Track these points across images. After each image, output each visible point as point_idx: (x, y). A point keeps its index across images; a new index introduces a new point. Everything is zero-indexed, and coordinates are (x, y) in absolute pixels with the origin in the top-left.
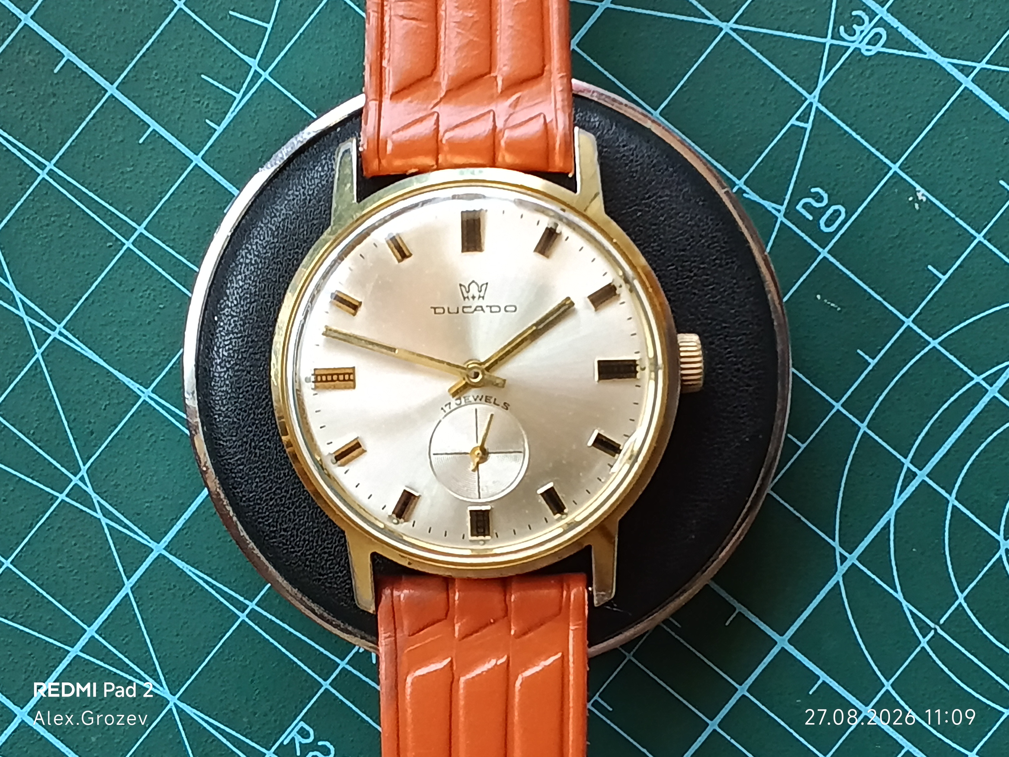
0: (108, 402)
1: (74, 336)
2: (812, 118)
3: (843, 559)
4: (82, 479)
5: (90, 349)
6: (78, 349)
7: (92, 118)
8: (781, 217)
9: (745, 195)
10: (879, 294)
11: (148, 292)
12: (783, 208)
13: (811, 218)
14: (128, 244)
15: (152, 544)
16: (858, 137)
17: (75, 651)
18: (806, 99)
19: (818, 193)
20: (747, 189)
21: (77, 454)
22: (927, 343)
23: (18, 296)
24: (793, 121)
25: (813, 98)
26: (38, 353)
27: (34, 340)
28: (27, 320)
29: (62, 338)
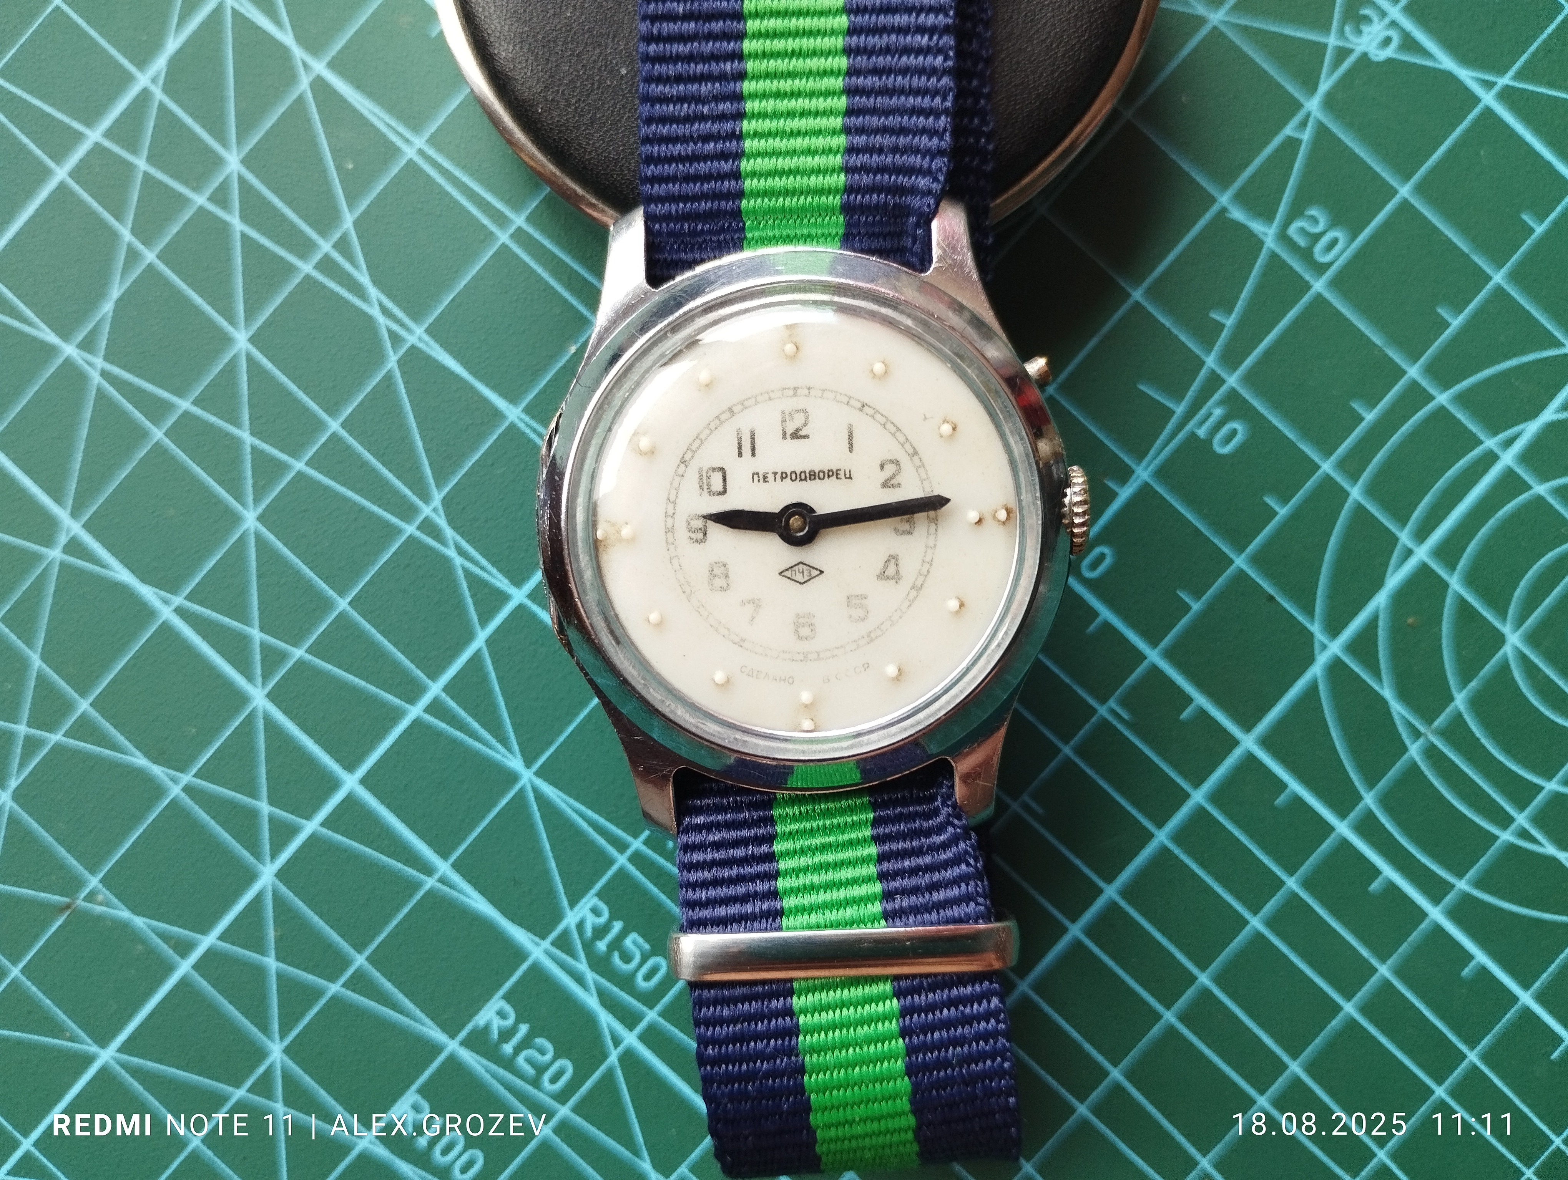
0: (470, 422)
1: (437, 341)
2: (1309, 128)
3: (1324, 647)
4: (435, 510)
6: (441, 358)
8: (1269, 242)
9: (1227, 215)
10: (1381, 337)
12: (1272, 231)
13: (1303, 243)
14: (504, 238)
15: (511, 590)
17: (415, 711)
18: (1303, 106)
19: (1313, 216)
20: (1231, 207)
21: (431, 481)
22: (1433, 398)
23: (373, 292)
24: (1289, 130)
25: (1313, 105)
26: (392, 361)
27: (388, 344)
28: (382, 320)
29: (421, 345)
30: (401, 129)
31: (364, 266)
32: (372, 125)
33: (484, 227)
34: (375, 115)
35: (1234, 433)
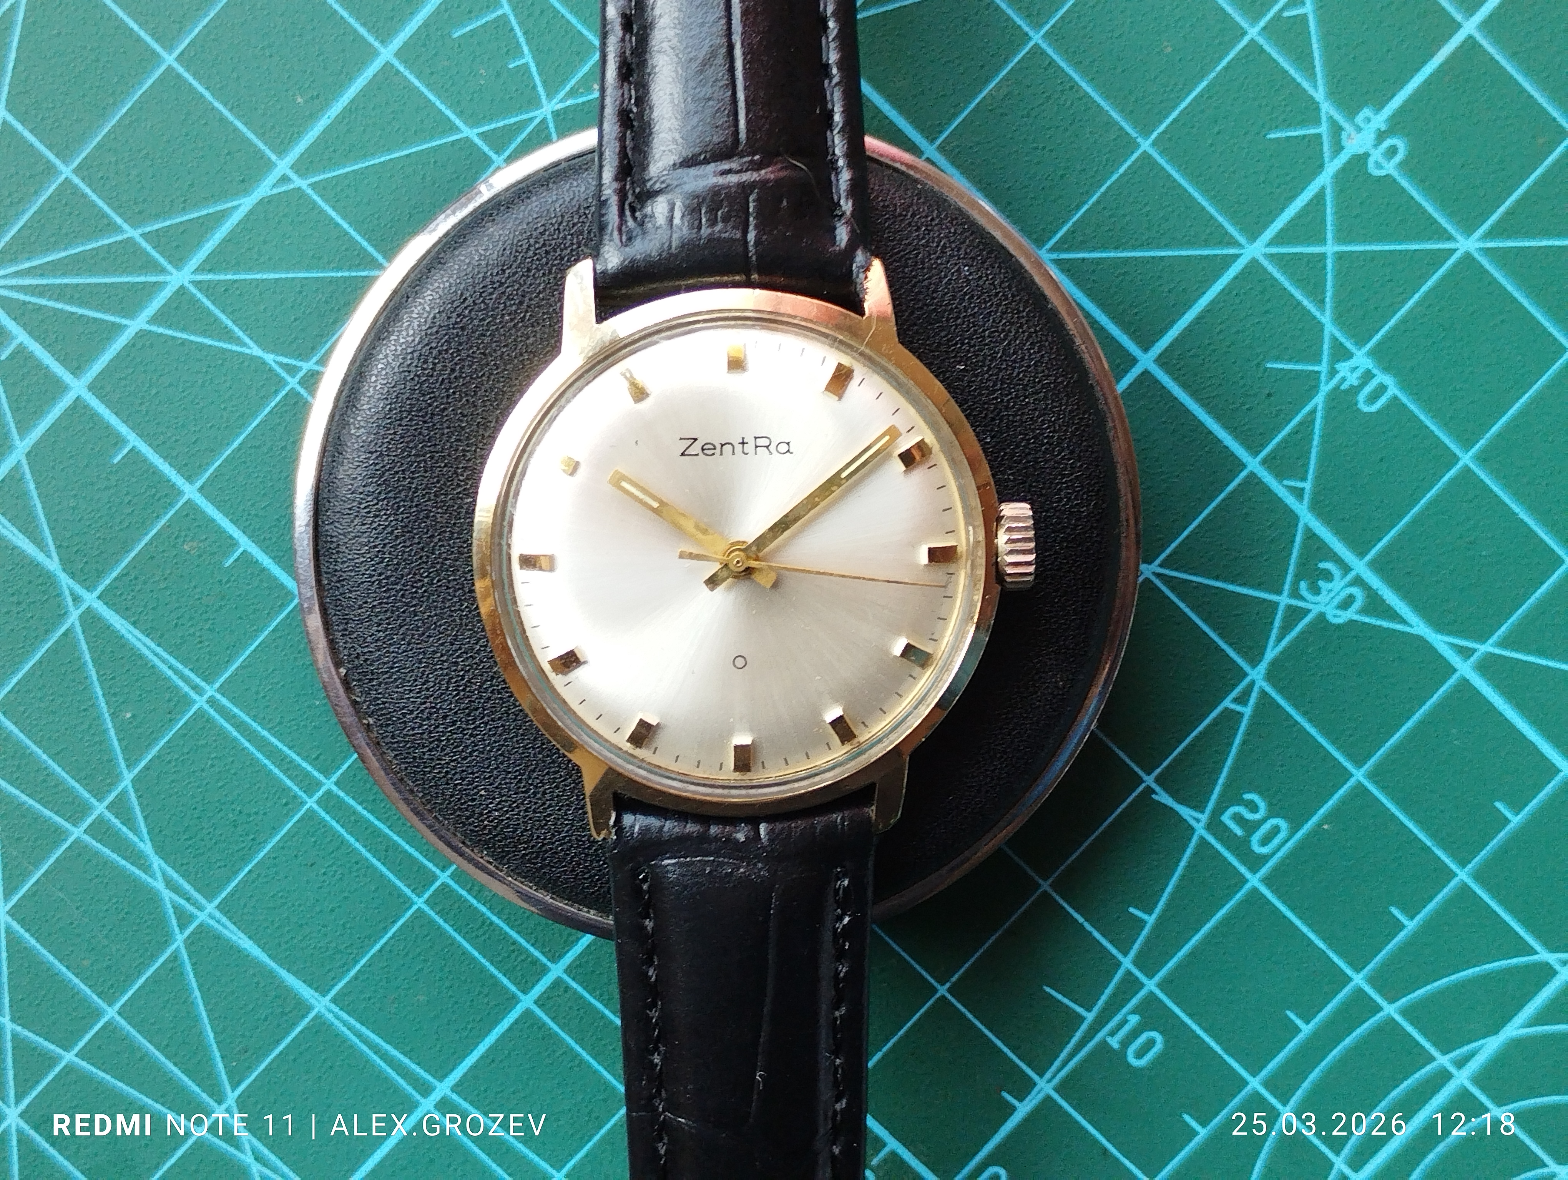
0: (270, 1011)
1: (230, 919)
2: (1252, 700)
4: (228, 1110)
5: (250, 938)
6: (234, 938)
7: (273, 631)
8: (1200, 830)
9: (1153, 796)
10: (1324, 939)
11: (334, 868)
12: (1204, 817)
13: (1239, 832)
14: (311, 803)
16: (1313, 731)
18: (1246, 675)
19: (1252, 802)
20: (1157, 789)
21: (224, 1077)
22: (1379, 1009)
23: (157, 862)
24: (1228, 703)
25: (1257, 675)
26: (179, 940)
27: (174, 922)
28: (167, 895)
29: (212, 922)
30: (187, 672)
31: (144, 831)
32: (153, 667)
33: (286, 790)
34: (156, 655)
35: (1151, 1043)
